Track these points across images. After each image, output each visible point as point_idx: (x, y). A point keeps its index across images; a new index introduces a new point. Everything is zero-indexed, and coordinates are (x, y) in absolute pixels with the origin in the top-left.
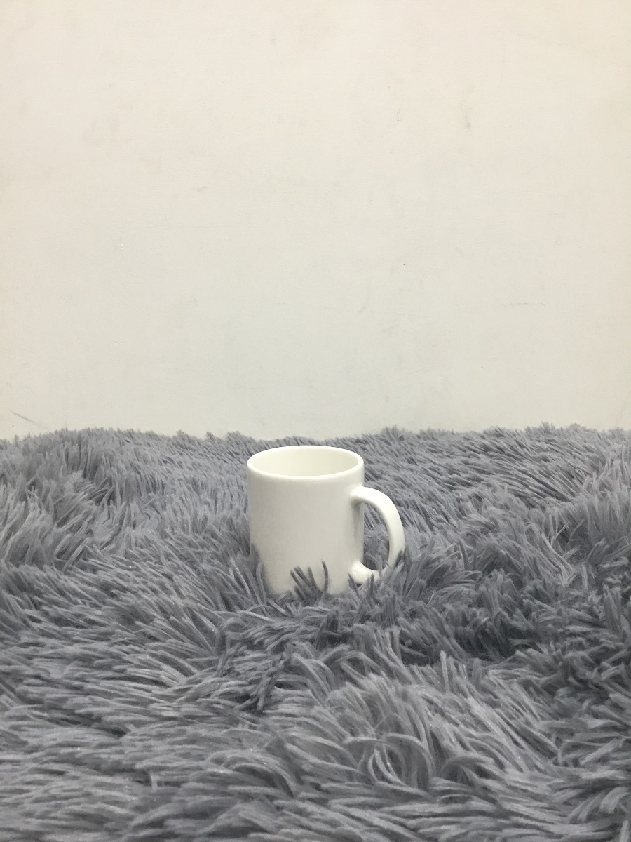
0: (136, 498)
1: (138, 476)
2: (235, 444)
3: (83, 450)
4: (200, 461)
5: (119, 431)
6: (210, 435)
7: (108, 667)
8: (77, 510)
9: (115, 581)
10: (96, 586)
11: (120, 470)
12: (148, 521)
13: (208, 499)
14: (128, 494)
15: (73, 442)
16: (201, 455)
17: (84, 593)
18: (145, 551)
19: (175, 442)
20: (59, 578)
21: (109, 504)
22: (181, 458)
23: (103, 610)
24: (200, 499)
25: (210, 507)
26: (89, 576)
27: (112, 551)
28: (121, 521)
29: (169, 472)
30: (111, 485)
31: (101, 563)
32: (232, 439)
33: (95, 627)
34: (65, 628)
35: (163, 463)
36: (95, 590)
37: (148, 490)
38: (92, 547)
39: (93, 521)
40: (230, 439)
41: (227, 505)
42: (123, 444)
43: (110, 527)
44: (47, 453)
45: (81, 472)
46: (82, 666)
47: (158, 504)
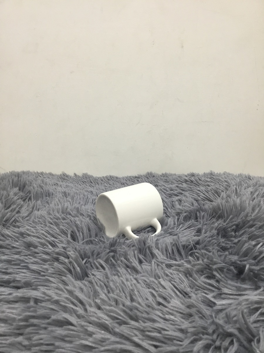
0: (40, 199)
1: (42, 190)
2: (85, 178)
3: (19, 179)
4: (70, 185)
5: (37, 172)
6: (75, 174)
7: (19, 265)
8: (14, 203)
9: (25, 232)
10: (18, 233)
11: (34, 188)
12: (44, 209)
13: (70, 200)
14: (37, 198)
15: (15, 176)
16: (71, 182)
17: (12, 236)
18: (41, 220)
19: (60, 177)
20: (2, 230)
21: (29, 201)
22: (62, 183)
23: (19, 243)
24: (67, 200)
25: (70, 203)
26: (16, 229)
27: (27, 220)
28: (33, 208)
29: (56, 189)
30: (30, 194)
31: (22, 225)
32: (84, 176)
33: (14, 249)
34: (3, 249)
35: (54, 185)
36: (17, 235)
37: (46, 196)
38: (19, 218)
39: (20, 208)
40: (83, 176)
41: (78, 202)
42: (37, 177)
43: (27, 210)
44: (4, 180)
45: (17, 188)
46: (8, 264)
47: (49, 202)
